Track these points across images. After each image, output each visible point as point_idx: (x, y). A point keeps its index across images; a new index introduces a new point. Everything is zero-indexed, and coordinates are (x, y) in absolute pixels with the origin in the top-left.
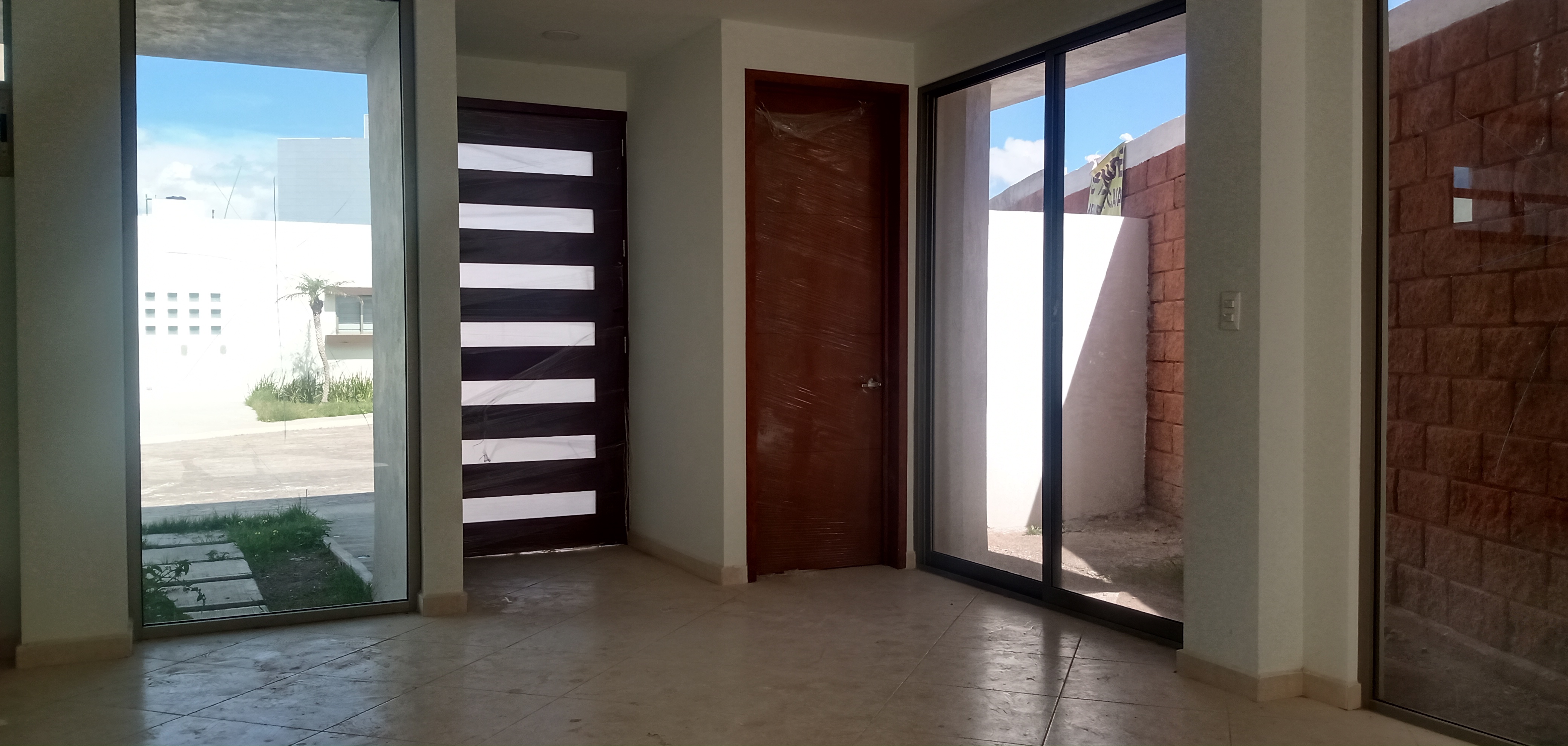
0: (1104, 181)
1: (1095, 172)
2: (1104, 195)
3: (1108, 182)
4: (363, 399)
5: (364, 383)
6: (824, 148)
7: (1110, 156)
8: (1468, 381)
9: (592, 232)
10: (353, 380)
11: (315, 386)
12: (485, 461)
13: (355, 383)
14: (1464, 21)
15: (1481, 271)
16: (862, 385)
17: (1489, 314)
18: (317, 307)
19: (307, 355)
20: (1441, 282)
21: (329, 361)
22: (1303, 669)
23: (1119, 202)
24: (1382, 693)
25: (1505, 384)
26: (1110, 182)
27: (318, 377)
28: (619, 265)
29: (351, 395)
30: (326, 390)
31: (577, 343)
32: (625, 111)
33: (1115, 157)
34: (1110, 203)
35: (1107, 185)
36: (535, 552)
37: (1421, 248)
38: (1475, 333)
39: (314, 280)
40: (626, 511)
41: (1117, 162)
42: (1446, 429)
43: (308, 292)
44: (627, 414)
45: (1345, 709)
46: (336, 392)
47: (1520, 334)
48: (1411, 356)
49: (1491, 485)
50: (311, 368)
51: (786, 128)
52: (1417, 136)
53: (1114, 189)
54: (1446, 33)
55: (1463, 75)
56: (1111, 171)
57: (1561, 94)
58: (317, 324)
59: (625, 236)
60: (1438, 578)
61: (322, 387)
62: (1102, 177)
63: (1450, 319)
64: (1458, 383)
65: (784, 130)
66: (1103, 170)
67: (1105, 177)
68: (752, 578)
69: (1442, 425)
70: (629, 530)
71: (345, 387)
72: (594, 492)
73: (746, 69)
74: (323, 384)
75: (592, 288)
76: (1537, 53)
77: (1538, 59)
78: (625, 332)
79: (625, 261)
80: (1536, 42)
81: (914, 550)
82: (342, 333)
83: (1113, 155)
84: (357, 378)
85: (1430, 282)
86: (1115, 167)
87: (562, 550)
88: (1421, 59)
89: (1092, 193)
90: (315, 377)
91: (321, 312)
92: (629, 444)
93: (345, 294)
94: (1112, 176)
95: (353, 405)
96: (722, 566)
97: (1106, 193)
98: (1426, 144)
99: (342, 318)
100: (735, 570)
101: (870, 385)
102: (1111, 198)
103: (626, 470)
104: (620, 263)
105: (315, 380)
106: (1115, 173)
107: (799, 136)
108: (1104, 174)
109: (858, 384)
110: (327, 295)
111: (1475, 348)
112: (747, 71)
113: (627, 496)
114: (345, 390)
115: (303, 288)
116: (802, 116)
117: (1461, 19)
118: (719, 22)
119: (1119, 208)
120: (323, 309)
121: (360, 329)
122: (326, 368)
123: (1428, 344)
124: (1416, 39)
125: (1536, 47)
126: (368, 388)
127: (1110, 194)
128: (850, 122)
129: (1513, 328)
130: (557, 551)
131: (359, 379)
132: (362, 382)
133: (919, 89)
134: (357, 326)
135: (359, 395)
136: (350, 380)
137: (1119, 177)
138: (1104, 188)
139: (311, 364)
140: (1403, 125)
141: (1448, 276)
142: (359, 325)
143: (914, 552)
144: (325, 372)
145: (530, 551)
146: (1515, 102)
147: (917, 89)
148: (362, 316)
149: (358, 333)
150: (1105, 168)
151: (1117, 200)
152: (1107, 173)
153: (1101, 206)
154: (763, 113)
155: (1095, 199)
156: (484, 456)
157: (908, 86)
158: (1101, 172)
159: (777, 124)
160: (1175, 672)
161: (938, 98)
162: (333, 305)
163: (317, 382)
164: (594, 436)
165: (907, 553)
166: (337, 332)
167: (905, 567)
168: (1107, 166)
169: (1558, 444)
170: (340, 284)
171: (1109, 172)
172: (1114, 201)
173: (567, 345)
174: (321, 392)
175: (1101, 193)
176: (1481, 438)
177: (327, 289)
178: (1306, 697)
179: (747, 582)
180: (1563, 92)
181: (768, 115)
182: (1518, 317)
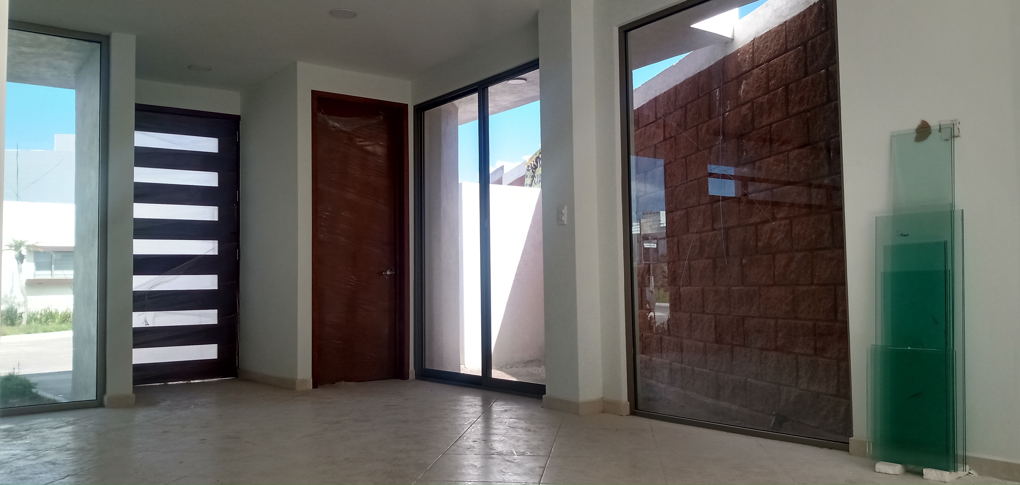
0: (532, 170)
1: (527, 165)
2: (532, 178)
3: (534, 170)
4: (52, 323)
5: (53, 312)
6: (361, 137)
7: (534, 155)
8: (696, 262)
9: (217, 185)
10: (45, 310)
11: (17, 314)
12: (145, 325)
13: (47, 312)
14: (689, 78)
15: (699, 204)
16: (383, 273)
17: (704, 226)
18: (21, 258)
19: (11, 292)
20: (683, 212)
21: (28, 297)
22: (602, 398)
23: (540, 182)
24: (640, 406)
25: (711, 260)
26: (535, 171)
27: (19, 308)
28: (234, 206)
29: (43, 320)
30: (25, 317)
31: (206, 253)
32: (239, 115)
33: (537, 156)
34: (536, 182)
35: (533, 172)
36: (177, 382)
37: (675, 195)
38: (698, 236)
39: (19, 241)
40: (237, 357)
41: (538, 159)
42: (689, 288)
43: (13, 248)
44: (238, 296)
45: (621, 416)
46: (32, 318)
47: (716, 235)
48: (673, 251)
49: (708, 314)
50: (14, 302)
51: (336, 124)
52: (672, 137)
53: (537, 175)
54: (682, 84)
55: (689, 106)
56: (535, 164)
57: (727, 114)
58: (20, 271)
59: (238, 189)
60: (689, 367)
61: (22, 316)
62: (531, 167)
63: (688, 231)
64: (692, 262)
65: (335, 126)
66: (531, 164)
67: (532, 168)
68: (315, 386)
69: (687, 286)
70: (239, 368)
71: (39, 315)
72: (216, 345)
73: (312, 90)
74: (22, 313)
75: (216, 219)
76: (717, 94)
77: (718, 96)
78: (238, 247)
79: (238, 204)
80: (717, 88)
81: (414, 368)
82: (38, 277)
83: (536, 155)
84: (48, 308)
85: (678, 213)
86: (538, 162)
87: (195, 381)
88: (672, 98)
89: (527, 178)
90: (17, 308)
91: (23, 262)
92: (239, 315)
93: (42, 250)
94: (536, 167)
95: (45, 326)
96: (297, 379)
97: (533, 177)
98: (675, 141)
99: (39, 267)
100: (304, 381)
101: (388, 273)
102: (536, 180)
103: (237, 331)
104: (235, 205)
105: (17, 311)
106: (538, 166)
107: (344, 129)
108: (532, 166)
109: (380, 273)
110: (29, 251)
111: (698, 244)
112: (313, 92)
113: (238, 347)
114: (39, 317)
115: (11, 246)
116: (346, 119)
117: (688, 77)
118: (295, 63)
119: (540, 185)
120: (24, 260)
121: (51, 275)
122: (25, 302)
123: (680, 244)
124: (670, 88)
125: (717, 91)
126: (56, 315)
127: (536, 178)
128: (374, 123)
129: (713, 232)
130: (192, 382)
131: (49, 309)
132: (52, 311)
133: (414, 107)
134: (49, 272)
135: (49, 320)
136: (43, 310)
137: (540, 167)
138: (532, 174)
139: (14, 299)
140: (666, 132)
141: (686, 208)
142: (51, 272)
143: (414, 370)
144: (25, 304)
145: (174, 382)
146: (710, 118)
147: (413, 107)
148: (53, 266)
149: (49, 277)
150: (532, 163)
151: (539, 181)
152: (533, 165)
153: (531, 184)
154: (323, 116)
155: (528, 181)
156: (145, 321)
157: (407, 104)
158: (530, 165)
159: (331, 122)
160: (542, 407)
161: (425, 112)
162: (32, 258)
163: (19, 312)
164: (217, 310)
165: (410, 371)
166: (34, 276)
167: (409, 379)
168: (533, 161)
169: (734, 288)
170: (38, 243)
171: (534, 165)
172: (538, 181)
173: (200, 254)
174: (21, 318)
175: (531, 177)
176: (703, 289)
177: (28, 247)
178: (604, 413)
179: (312, 388)
180: (728, 113)
181: (325, 117)
182: (716, 226)
